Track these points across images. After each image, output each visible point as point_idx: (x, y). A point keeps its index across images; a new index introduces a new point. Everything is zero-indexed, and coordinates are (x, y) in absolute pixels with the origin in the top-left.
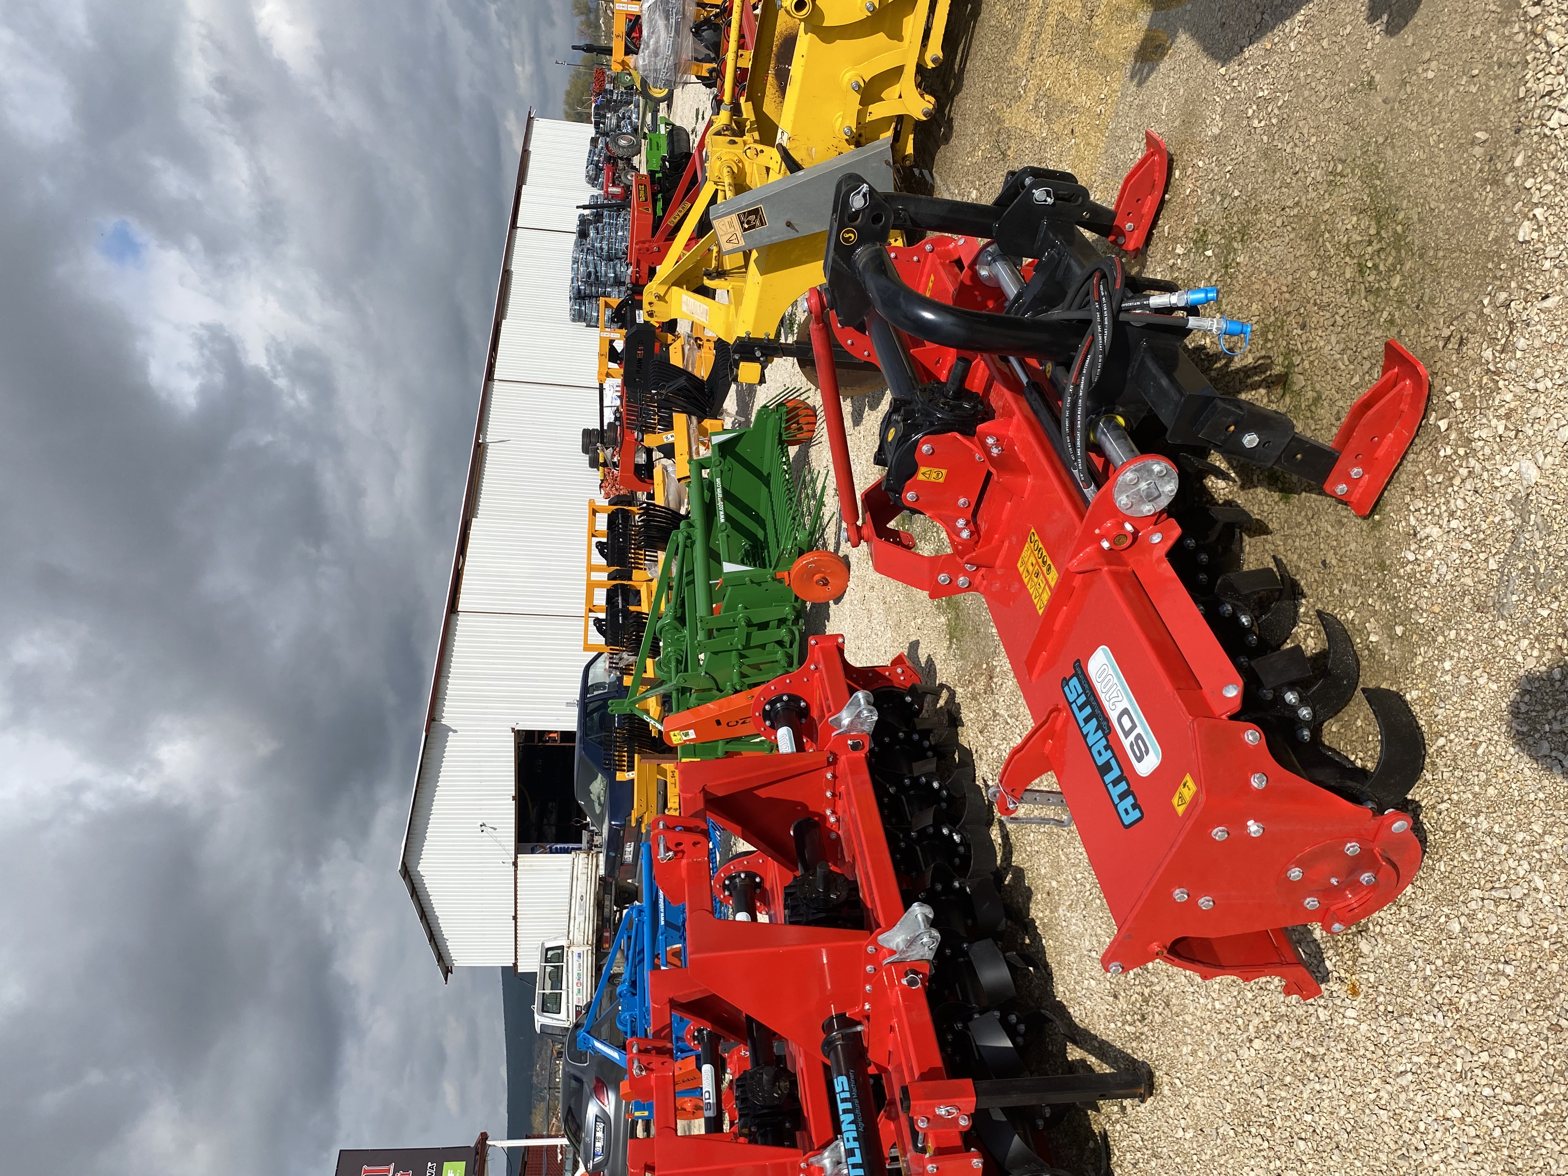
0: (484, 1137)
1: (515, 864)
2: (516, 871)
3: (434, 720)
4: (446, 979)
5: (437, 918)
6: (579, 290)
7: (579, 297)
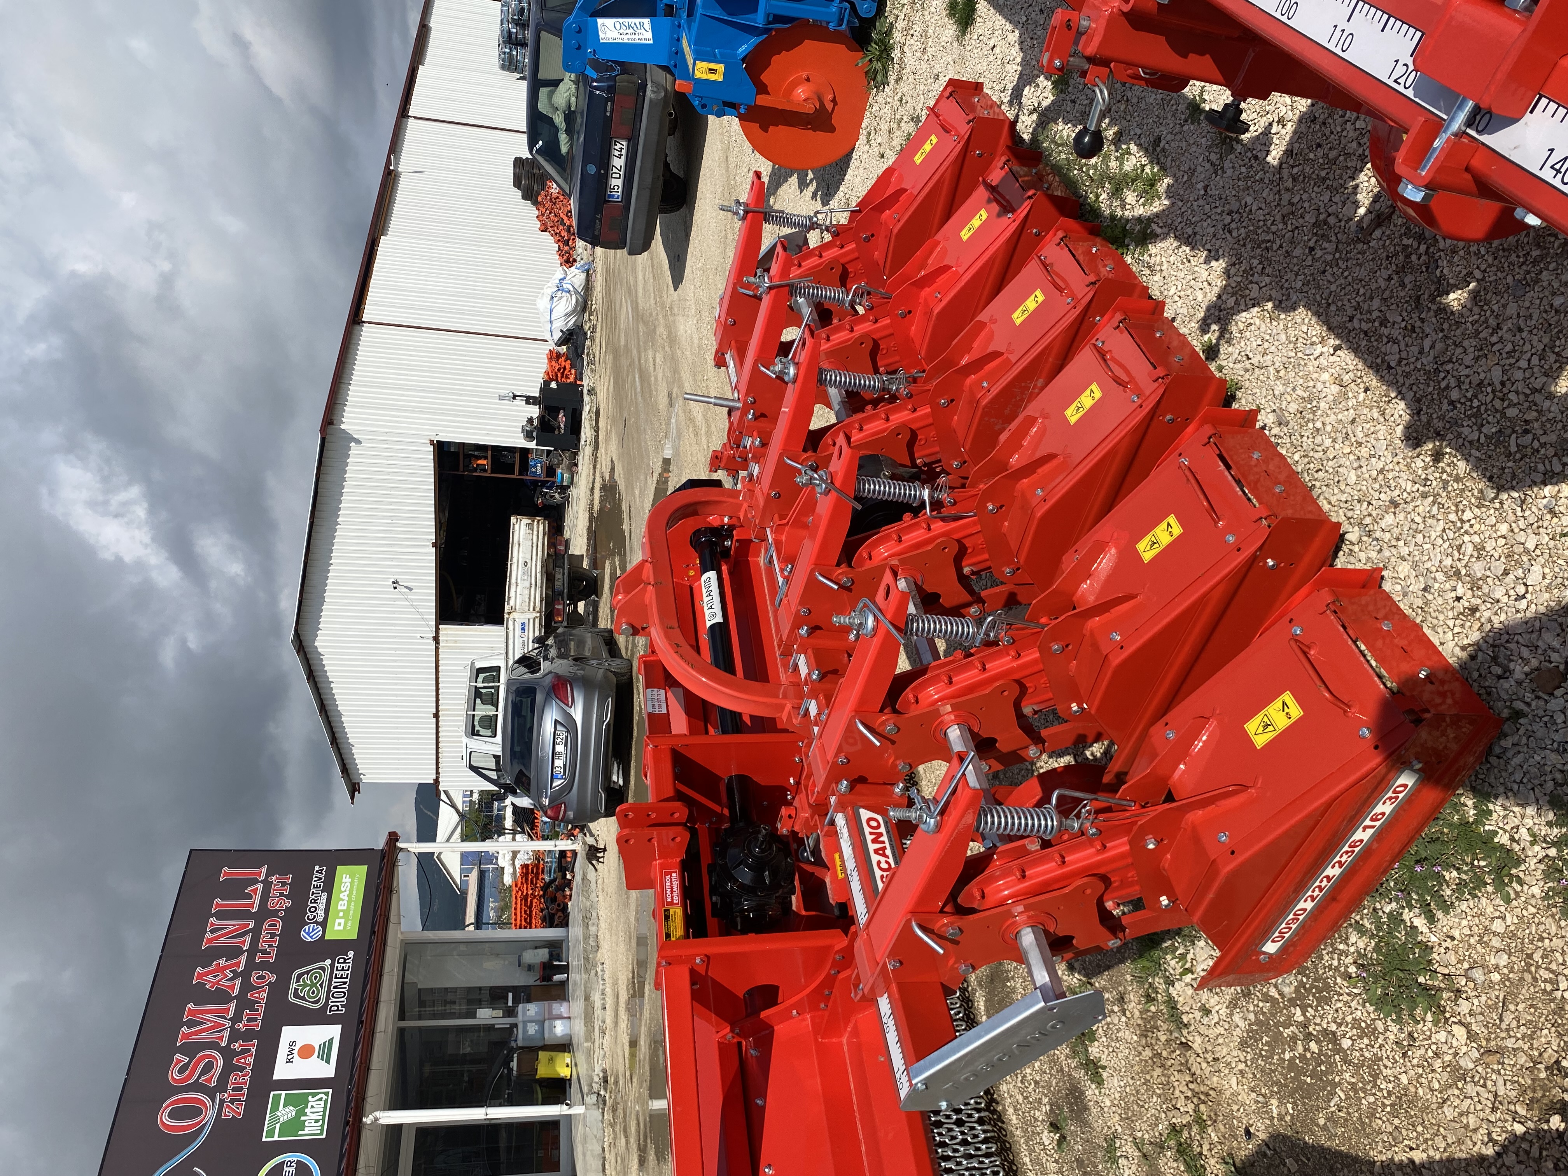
0: (393, 838)
1: (436, 639)
2: (437, 649)
3: (331, 423)
4: (352, 798)
5: (340, 715)
6: (509, 32)
7: (510, 40)
